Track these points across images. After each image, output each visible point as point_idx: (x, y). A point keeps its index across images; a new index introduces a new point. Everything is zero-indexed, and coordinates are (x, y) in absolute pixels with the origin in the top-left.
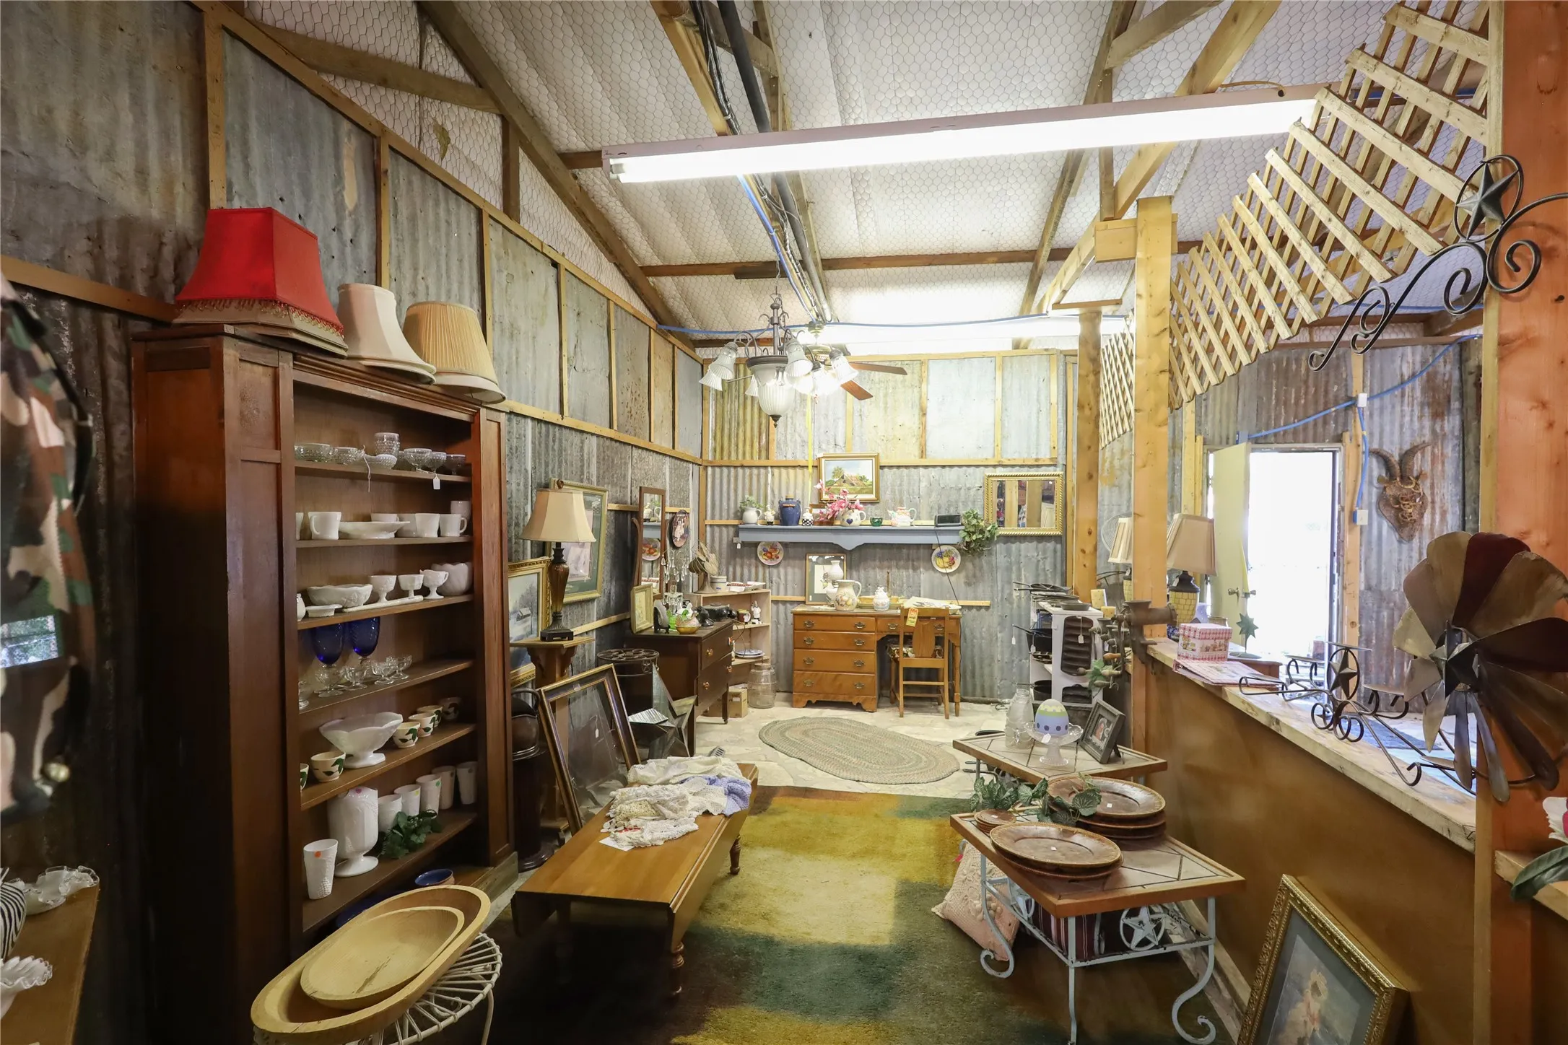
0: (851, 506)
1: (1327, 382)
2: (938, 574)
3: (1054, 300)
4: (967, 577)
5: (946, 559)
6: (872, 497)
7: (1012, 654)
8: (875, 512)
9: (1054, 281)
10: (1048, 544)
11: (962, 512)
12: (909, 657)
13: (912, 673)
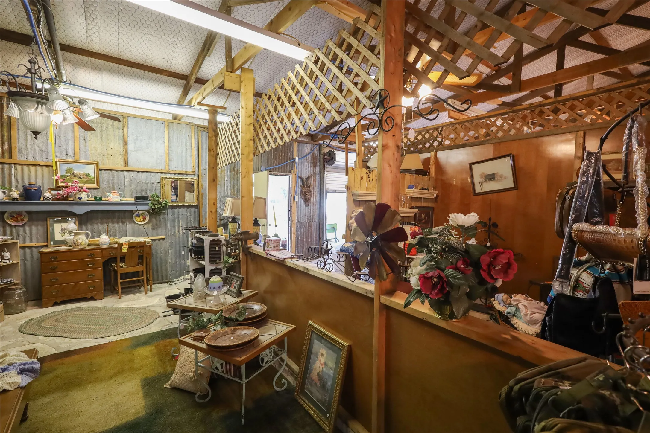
0: (81, 190)
1: (287, 152)
2: (137, 225)
3: (198, 101)
4: (153, 225)
5: (141, 217)
6: (95, 185)
7: (176, 259)
8: (97, 193)
9: (199, 92)
10: (192, 209)
11: (150, 194)
12: (123, 267)
13: (125, 275)
